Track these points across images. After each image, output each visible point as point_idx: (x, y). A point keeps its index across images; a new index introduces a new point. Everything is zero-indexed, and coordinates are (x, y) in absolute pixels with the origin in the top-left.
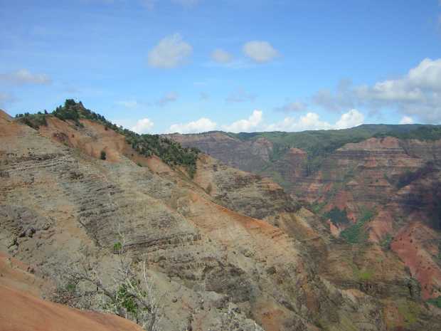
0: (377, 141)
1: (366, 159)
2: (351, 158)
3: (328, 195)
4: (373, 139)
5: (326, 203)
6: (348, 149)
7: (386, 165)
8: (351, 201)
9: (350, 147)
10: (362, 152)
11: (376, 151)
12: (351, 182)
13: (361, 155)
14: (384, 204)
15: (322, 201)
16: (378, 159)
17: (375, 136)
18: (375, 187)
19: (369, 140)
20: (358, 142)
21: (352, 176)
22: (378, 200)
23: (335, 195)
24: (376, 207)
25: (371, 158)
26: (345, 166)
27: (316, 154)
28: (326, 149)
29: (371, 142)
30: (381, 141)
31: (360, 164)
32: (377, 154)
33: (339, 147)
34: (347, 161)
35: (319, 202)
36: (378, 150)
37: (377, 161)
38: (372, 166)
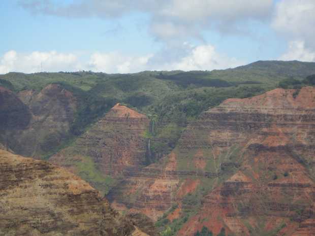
0: (285, 95)
1: (265, 130)
2: (235, 128)
3: (189, 203)
4: (279, 91)
5: (186, 220)
6: (228, 111)
7: (304, 143)
8: (234, 215)
9: (232, 105)
10: (258, 116)
11: (285, 116)
12: (234, 178)
13: (255, 122)
14: (300, 221)
15: (176, 216)
16: (288, 130)
17: (282, 86)
18: (283, 185)
19: (271, 92)
20: (249, 96)
21: (238, 166)
22: (288, 212)
23: (202, 202)
24: (284, 226)
25: (274, 129)
26: (222, 144)
27: (165, 119)
28: (186, 110)
29: (274, 97)
30: (295, 95)
31: (253, 141)
32: (286, 120)
33: (213, 106)
34: (226, 135)
35: (171, 217)
36: (289, 113)
37: (286, 134)
38: (276, 144)
